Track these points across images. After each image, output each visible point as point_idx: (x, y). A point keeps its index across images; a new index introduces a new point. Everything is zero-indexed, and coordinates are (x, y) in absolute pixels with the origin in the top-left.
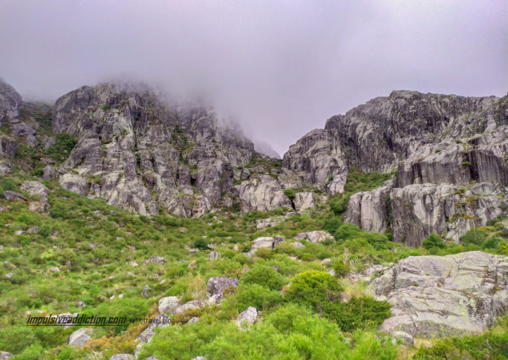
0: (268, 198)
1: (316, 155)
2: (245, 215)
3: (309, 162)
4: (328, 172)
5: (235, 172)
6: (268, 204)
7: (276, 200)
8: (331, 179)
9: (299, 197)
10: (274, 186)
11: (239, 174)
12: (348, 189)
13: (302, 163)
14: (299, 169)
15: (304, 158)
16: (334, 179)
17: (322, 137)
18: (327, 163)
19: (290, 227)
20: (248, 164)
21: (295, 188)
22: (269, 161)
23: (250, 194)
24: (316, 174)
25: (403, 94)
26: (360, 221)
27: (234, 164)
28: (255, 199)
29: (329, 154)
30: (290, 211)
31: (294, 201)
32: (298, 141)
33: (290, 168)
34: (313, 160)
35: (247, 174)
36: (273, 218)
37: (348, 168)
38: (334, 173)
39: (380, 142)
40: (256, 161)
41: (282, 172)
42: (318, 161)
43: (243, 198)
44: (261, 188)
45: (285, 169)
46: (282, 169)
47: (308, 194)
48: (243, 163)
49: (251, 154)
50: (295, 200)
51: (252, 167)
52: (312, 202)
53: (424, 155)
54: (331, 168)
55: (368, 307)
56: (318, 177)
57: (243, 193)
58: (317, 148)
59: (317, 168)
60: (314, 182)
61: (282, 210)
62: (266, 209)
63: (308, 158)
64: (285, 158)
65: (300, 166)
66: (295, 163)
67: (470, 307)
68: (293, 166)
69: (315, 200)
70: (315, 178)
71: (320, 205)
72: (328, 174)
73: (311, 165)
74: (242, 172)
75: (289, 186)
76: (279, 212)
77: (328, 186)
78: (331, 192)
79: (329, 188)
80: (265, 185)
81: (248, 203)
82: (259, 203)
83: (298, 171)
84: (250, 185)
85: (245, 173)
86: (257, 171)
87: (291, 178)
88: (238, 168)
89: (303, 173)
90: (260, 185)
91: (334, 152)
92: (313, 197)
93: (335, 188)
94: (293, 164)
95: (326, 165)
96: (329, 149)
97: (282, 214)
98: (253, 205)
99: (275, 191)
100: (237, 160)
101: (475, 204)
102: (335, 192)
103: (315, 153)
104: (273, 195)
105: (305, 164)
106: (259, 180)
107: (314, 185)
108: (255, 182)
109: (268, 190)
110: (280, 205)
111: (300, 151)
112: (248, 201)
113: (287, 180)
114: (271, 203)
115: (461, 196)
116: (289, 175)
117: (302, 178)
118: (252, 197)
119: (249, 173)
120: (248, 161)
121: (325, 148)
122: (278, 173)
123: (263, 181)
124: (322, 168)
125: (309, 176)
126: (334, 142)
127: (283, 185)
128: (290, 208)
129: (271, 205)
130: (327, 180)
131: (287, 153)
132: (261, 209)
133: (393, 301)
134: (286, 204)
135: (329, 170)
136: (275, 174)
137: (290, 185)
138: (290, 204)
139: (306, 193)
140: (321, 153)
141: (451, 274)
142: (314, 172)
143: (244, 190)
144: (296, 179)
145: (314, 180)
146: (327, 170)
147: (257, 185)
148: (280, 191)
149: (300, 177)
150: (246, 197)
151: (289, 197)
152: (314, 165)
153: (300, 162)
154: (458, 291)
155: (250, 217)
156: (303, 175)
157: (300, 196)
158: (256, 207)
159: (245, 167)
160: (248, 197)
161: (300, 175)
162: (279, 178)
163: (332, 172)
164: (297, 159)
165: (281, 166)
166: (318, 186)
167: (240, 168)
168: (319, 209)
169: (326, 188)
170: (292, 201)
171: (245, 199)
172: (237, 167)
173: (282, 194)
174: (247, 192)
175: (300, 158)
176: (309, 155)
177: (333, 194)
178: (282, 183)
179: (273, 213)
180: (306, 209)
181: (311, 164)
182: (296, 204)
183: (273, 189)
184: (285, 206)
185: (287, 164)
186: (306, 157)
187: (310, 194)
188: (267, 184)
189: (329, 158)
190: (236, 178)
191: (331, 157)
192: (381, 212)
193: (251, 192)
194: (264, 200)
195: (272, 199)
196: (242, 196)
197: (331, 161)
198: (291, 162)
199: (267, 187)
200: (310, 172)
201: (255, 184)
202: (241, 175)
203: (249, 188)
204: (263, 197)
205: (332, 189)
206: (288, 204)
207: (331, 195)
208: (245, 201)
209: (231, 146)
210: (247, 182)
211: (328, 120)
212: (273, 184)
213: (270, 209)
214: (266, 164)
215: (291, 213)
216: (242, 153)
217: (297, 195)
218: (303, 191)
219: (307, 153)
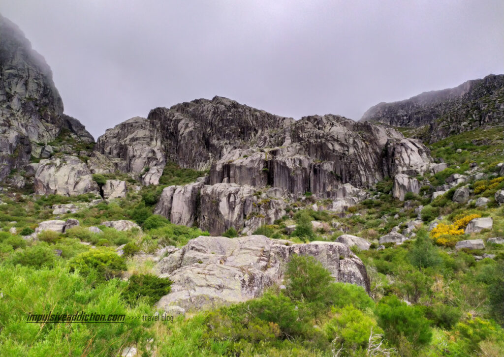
0: (72, 181)
1: (134, 143)
2: (40, 198)
3: (127, 149)
4: (145, 162)
5: (33, 147)
6: (71, 188)
7: (82, 185)
8: (147, 170)
9: (109, 184)
10: (81, 169)
11: (39, 150)
12: (163, 182)
13: (118, 149)
14: (114, 155)
15: (121, 145)
16: (150, 170)
17: (143, 126)
18: (145, 153)
19: (93, 215)
20: (52, 141)
21: (107, 175)
22: (79, 142)
23: (50, 175)
24: (132, 163)
25: (224, 101)
26: (170, 213)
27: (34, 139)
28: (55, 181)
29: (149, 144)
30: (97, 198)
31: (103, 188)
32: (117, 126)
33: (103, 153)
34: (130, 148)
35: (49, 152)
36: (75, 204)
37: (166, 161)
38: (151, 164)
39: (199, 141)
40: (63, 139)
41: (94, 155)
42: (136, 150)
43: (39, 178)
44: (65, 170)
45: (98, 153)
46: (94, 152)
47: (120, 182)
48: (46, 139)
49: (57, 131)
50: (105, 188)
51: (57, 146)
52: (124, 191)
53: (234, 158)
54: (149, 158)
55: (148, 285)
56: (133, 166)
57: (41, 173)
58: (137, 137)
59: (134, 156)
60: (129, 171)
61: (86, 195)
62: (68, 194)
63: (125, 145)
64: (99, 141)
65: (115, 152)
66: (110, 148)
67: (244, 281)
68: (107, 150)
69: (127, 189)
70: (130, 167)
71: (131, 195)
72: (144, 165)
73: (128, 153)
74: (43, 149)
75: (99, 172)
76: (84, 198)
77: (143, 176)
78: (145, 183)
79: (143, 179)
80: (71, 167)
81: (46, 185)
82: (60, 186)
83: (113, 157)
84: (50, 165)
85: (47, 151)
86: (63, 150)
87: (103, 163)
88: (39, 144)
89: (118, 160)
90: (63, 166)
91: (154, 143)
92: (125, 185)
93: (150, 179)
94: (108, 149)
95: (144, 155)
96: (149, 140)
97: (87, 201)
98: (52, 187)
99: (82, 175)
100: (39, 134)
101: (268, 205)
102: (150, 183)
103: (134, 141)
104: (78, 179)
105: (121, 151)
106: (64, 161)
107: (129, 174)
108: (58, 162)
109: (73, 173)
110: (86, 190)
111: (118, 136)
112: (46, 182)
113: (98, 165)
114: (74, 188)
115: (258, 198)
116: (101, 159)
117: (116, 165)
118: (52, 179)
119: (52, 152)
120: (53, 138)
121: (145, 138)
122: (89, 156)
123: (68, 162)
124: (139, 157)
125: (124, 163)
126: (155, 133)
127: (93, 170)
128: (98, 195)
129: (75, 190)
130: (143, 171)
131: (102, 136)
132: (61, 193)
133: (176, 277)
134: (93, 190)
135: (146, 160)
136: (85, 156)
137: (101, 171)
138: (98, 190)
139: (119, 181)
140: (140, 142)
141: (234, 253)
142: (130, 160)
143: (43, 170)
144: (109, 166)
145: (129, 169)
146: (145, 161)
147: (60, 166)
148: (88, 176)
149: (114, 164)
150: (44, 178)
151: (98, 183)
152: (131, 154)
153: (116, 148)
154: (237, 267)
155: (46, 200)
156: (117, 162)
157: (111, 184)
158: (56, 191)
159: (48, 144)
160: (47, 178)
161: (115, 162)
162: (88, 161)
163: (149, 162)
164: (112, 144)
165: (93, 149)
166: (133, 175)
167: (41, 145)
168: (130, 199)
169: (141, 178)
170: (101, 188)
171: (43, 181)
172: (38, 142)
173: (91, 179)
174: (46, 172)
175: (117, 143)
176: (127, 142)
177: (147, 185)
178: (91, 168)
179: (76, 199)
180: (115, 198)
181: (128, 151)
182: (105, 191)
183: (79, 173)
184: (91, 192)
185: (100, 147)
186: (123, 144)
187: (123, 183)
188: (73, 166)
189: (147, 148)
190: (34, 155)
191: (150, 148)
192: (191, 206)
193: (52, 173)
194: (67, 183)
195: (77, 183)
196: (39, 176)
197: (149, 152)
198: (105, 147)
199: (73, 169)
200: (125, 159)
201: (58, 165)
202: (42, 152)
203: (49, 168)
204: (66, 180)
205: (147, 180)
206: (95, 191)
207: (145, 186)
208: (41, 182)
209: (33, 117)
210: (48, 161)
211: (152, 110)
212: (80, 166)
213: (72, 193)
214: (76, 144)
215: (98, 200)
216: (46, 128)
217: (108, 182)
218: (115, 179)
219: (125, 139)
